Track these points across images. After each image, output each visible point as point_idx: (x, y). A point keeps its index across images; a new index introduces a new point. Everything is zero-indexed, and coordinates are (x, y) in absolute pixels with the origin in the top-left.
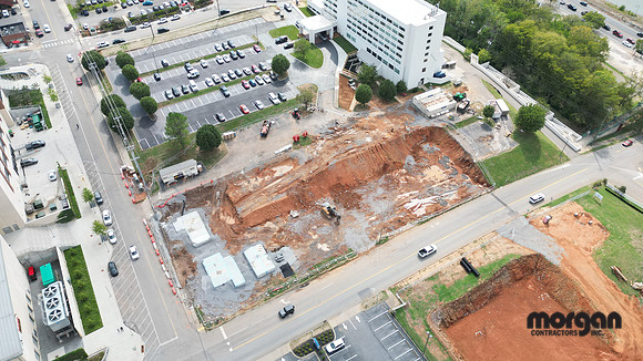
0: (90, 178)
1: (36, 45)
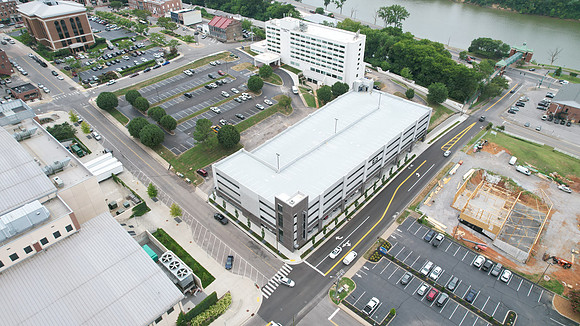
0: (142, 182)
1: (47, 99)
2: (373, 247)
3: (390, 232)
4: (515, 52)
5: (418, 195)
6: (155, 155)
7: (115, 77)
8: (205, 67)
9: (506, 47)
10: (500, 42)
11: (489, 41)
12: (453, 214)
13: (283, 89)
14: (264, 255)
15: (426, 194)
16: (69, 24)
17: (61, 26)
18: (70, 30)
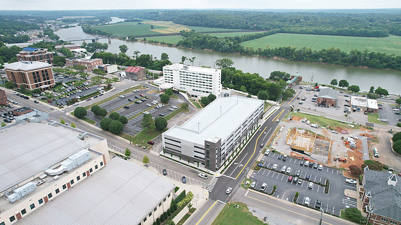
2: (255, 165)
3: (260, 158)
4: (293, 77)
5: (268, 141)
6: (119, 138)
7: (77, 101)
8: (131, 93)
9: (288, 75)
10: (285, 73)
11: (279, 72)
12: (288, 147)
13: (181, 101)
15: (272, 140)
16: (41, 74)
17: (36, 75)
18: (41, 77)
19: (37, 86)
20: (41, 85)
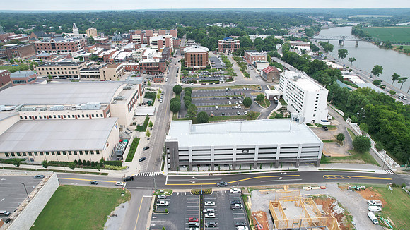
1: (163, 83)
3: (220, 190)
5: (264, 186)
6: (172, 115)
7: (195, 82)
13: (263, 110)
14: (157, 165)
16: (196, 57)
17: (193, 57)
18: (197, 60)
19: (192, 65)
20: (195, 65)
